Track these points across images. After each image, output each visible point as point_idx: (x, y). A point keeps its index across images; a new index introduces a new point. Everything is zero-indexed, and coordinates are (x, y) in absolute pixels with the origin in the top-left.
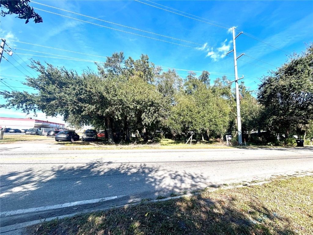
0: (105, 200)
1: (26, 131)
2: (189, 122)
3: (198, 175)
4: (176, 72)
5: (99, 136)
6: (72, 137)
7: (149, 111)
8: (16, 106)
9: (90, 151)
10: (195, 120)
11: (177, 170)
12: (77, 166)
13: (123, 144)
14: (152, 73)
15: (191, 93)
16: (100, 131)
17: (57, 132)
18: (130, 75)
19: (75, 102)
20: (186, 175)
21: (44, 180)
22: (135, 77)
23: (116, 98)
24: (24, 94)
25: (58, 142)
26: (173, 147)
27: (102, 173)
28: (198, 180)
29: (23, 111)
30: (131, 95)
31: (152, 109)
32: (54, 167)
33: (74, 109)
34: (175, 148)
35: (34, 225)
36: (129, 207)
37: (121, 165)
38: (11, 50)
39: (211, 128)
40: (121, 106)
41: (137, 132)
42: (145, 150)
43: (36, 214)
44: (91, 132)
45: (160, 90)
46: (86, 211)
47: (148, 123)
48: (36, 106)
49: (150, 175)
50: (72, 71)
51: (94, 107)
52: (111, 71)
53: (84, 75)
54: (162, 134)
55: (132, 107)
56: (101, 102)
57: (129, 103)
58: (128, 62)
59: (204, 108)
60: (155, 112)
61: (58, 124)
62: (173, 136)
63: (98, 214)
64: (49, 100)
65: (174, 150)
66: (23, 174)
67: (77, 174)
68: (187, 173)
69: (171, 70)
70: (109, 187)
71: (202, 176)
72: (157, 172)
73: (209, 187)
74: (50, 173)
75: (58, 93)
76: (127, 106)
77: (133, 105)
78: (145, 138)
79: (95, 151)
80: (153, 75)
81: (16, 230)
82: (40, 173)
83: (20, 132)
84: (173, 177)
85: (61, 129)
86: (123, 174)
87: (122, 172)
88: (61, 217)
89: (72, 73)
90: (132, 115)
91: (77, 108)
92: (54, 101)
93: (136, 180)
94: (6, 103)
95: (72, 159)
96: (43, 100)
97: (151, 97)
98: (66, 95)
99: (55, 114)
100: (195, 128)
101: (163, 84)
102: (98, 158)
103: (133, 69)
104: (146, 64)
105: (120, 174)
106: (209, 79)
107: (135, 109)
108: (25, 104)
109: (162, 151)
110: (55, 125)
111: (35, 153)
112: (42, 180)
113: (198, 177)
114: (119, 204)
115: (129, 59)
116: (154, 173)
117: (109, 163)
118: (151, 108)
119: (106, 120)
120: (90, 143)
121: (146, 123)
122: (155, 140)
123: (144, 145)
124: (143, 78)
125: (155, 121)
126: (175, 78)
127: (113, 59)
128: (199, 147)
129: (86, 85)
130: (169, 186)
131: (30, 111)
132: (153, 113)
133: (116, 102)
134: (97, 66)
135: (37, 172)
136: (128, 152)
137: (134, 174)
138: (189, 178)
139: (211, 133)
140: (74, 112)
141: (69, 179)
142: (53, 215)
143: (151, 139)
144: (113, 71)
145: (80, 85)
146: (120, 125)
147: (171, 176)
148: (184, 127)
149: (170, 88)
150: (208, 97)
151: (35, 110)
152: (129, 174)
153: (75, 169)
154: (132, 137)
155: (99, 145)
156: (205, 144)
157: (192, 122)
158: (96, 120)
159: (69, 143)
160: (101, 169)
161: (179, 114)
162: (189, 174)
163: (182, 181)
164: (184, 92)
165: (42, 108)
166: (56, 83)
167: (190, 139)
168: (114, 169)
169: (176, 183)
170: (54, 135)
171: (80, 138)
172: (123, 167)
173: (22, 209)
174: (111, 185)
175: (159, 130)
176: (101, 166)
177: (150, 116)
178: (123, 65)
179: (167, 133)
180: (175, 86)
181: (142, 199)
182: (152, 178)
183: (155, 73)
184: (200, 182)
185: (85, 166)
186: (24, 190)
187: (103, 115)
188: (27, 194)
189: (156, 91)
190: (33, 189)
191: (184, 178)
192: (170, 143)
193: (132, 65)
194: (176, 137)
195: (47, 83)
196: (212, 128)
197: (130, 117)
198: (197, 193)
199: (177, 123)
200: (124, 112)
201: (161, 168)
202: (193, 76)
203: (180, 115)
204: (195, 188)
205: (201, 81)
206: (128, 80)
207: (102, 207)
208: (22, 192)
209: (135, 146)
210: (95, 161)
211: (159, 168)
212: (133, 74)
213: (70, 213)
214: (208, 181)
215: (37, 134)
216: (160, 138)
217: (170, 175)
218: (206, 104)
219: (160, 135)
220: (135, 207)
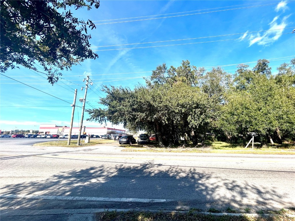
0: (155, 202)
1: (102, 136)
2: (247, 122)
3: (268, 190)
4: (222, 70)
5: (151, 139)
6: (130, 141)
7: (195, 114)
8: (95, 119)
9: (143, 153)
10: (256, 119)
11: (235, 180)
12: (133, 166)
13: (172, 147)
14: (195, 76)
15: (244, 88)
16: (152, 135)
17: (120, 137)
18: (173, 82)
19: (130, 112)
20: (248, 187)
21: (110, 176)
22: (178, 83)
23: (161, 105)
24: (99, 109)
25: (121, 145)
26: (228, 151)
27: (153, 174)
28: (268, 196)
29: (99, 122)
30: (176, 100)
31: (198, 111)
32: (117, 166)
33: (130, 117)
34: (230, 153)
35: (100, 213)
36: (177, 215)
37: (170, 168)
38: (91, 81)
39: (282, 127)
40: (167, 112)
41: (185, 135)
42: (195, 154)
43: (104, 203)
44: (144, 136)
45: (205, 91)
46: (138, 209)
47: (195, 126)
48: (106, 118)
49: (200, 182)
50: (127, 88)
51: (144, 114)
52: (157, 82)
53: (135, 89)
54: (214, 136)
55: (177, 111)
56: (149, 109)
57: (174, 108)
58: (171, 71)
59: (266, 103)
60: (201, 114)
61: (121, 130)
62: (228, 138)
63: (146, 215)
64: (113, 113)
65: (229, 155)
66: (98, 169)
67: (133, 173)
68: (250, 185)
69: (216, 68)
70: (159, 189)
71: (274, 191)
72: (209, 179)
73: (287, 210)
74: (114, 170)
75: (119, 106)
76: (172, 111)
77: (178, 109)
78: (194, 141)
79: (147, 153)
80: (196, 78)
81: (90, 213)
82: (108, 169)
83: (99, 137)
84: (230, 188)
85: (123, 134)
86: (172, 177)
87: (171, 175)
88: (119, 210)
89: (126, 89)
90: (178, 119)
91: (132, 117)
92: (117, 113)
93: (185, 185)
94: (90, 118)
95: (130, 159)
96: (109, 114)
97: (195, 100)
98: (124, 107)
99: (118, 122)
100: (256, 128)
101: (209, 84)
102: (150, 160)
103: (175, 76)
104: (188, 68)
105: (169, 177)
106: (269, 67)
107: (180, 113)
108: (100, 117)
109: (213, 155)
110: (119, 131)
111: (106, 153)
112: (109, 175)
113: (267, 192)
114: (168, 209)
115: (171, 68)
116: (204, 179)
117: (160, 165)
118: (196, 110)
119: (156, 126)
120: (144, 146)
121: (193, 126)
122: (205, 144)
123: (193, 148)
124: (186, 82)
125: (203, 123)
126: (222, 76)
127: (157, 72)
128: (267, 151)
129: (137, 97)
130: (225, 197)
131: (103, 121)
132: (200, 115)
133: (162, 108)
134: (145, 80)
135: (106, 168)
136: (177, 155)
137: (182, 179)
138: (253, 192)
139: (283, 134)
140: (130, 120)
141: (127, 177)
142: (114, 206)
143: (201, 142)
144: (158, 82)
145: (132, 98)
146: (168, 128)
147: (227, 186)
148: (240, 128)
149: (217, 87)
150: (271, 89)
151: (105, 121)
152: (178, 178)
153: (132, 169)
154: (181, 140)
155: (151, 148)
156: (275, 148)
157: (250, 122)
158: (147, 125)
159: (129, 146)
160: (151, 170)
161: (231, 113)
162: (252, 186)
163: (242, 194)
164: (236, 88)
165: (110, 119)
166: (117, 99)
167: (252, 142)
168: (163, 171)
169: (233, 196)
170: (118, 139)
171: (137, 141)
172: (172, 170)
173: (95, 197)
174: (160, 187)
175: (209, 132)
176: (152, 167)
177: (197, 119)
178: (166, 75)
179: (219, 135)
180: (223, 84)
181: (192, 207)
182: (203, 185)
183: (197, 75)
184: (272, 199)
185: (139, 167)
186: (98, 182)
187: (152, 121)
188: (99, 186)
189: (201, 92)
190: (103, 182)
191: (245, 191)
192: (224, 146)
193: (174, 73)
194: (232, 140)
195: (111, 100)
196: (284, 127)
197: (176, 121)
198: (268, 215)
199: (230, 123)
200: (170, 116)
201: (213, 175)
202: (245, 69)
203: (233, 114)
204: (263, 207)
205: (257, 72)
206: (172, 86)
207: (152, 208)
208: (96, 183)
209: (184, 149)
210: (147, 162)
211: (210, 175)
212: (176, 81)
213: (126, 208)
214: (284, 200)
215: (109, 138)
216: (211, 141)
217: (226, 184)
218: (269, 98)
219: (211, 137)
220: (183, 216)
